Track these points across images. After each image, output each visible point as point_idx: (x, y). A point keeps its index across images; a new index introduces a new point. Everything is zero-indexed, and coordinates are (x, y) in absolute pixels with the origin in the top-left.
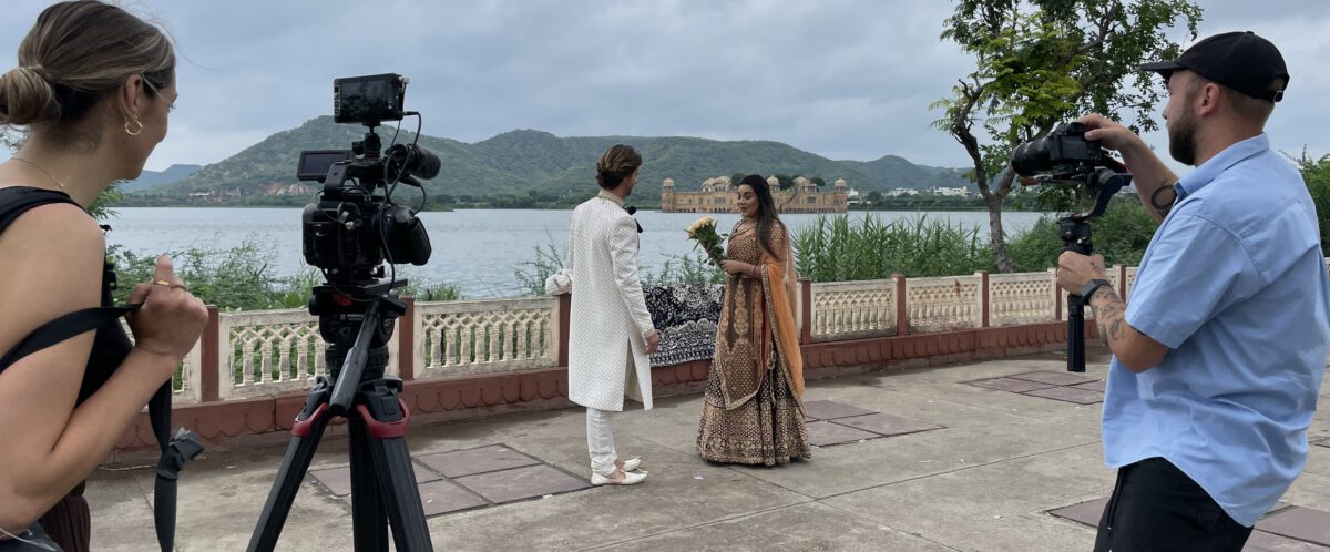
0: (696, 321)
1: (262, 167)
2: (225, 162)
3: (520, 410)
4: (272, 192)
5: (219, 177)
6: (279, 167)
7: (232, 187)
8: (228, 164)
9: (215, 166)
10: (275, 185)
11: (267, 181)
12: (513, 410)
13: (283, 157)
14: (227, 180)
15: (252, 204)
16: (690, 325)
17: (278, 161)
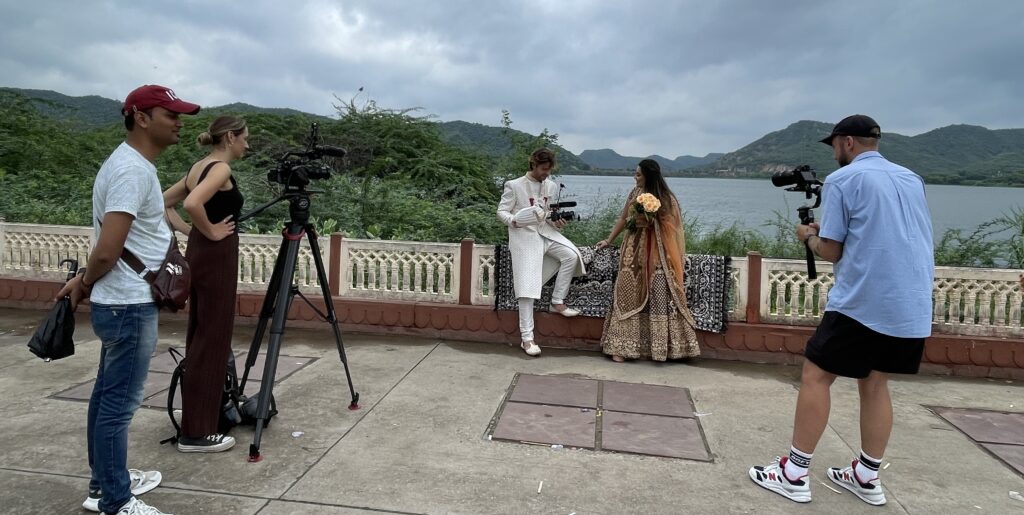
0: (601, 282)
1: (760, 154)
2: (738, 151)
3: (413, 334)
4: (766, 169)
5: (734, 160)
6: (771, 154)
7: (741, 166)
8: (739, 153)
9: (733, 154)
10: (768, 166)
11: (762, 162)
12: (408, 333)
13: (773, 147)
14: (739, 162)
15: (752, 178)
16: (594, 285)
17: (771, 150)
